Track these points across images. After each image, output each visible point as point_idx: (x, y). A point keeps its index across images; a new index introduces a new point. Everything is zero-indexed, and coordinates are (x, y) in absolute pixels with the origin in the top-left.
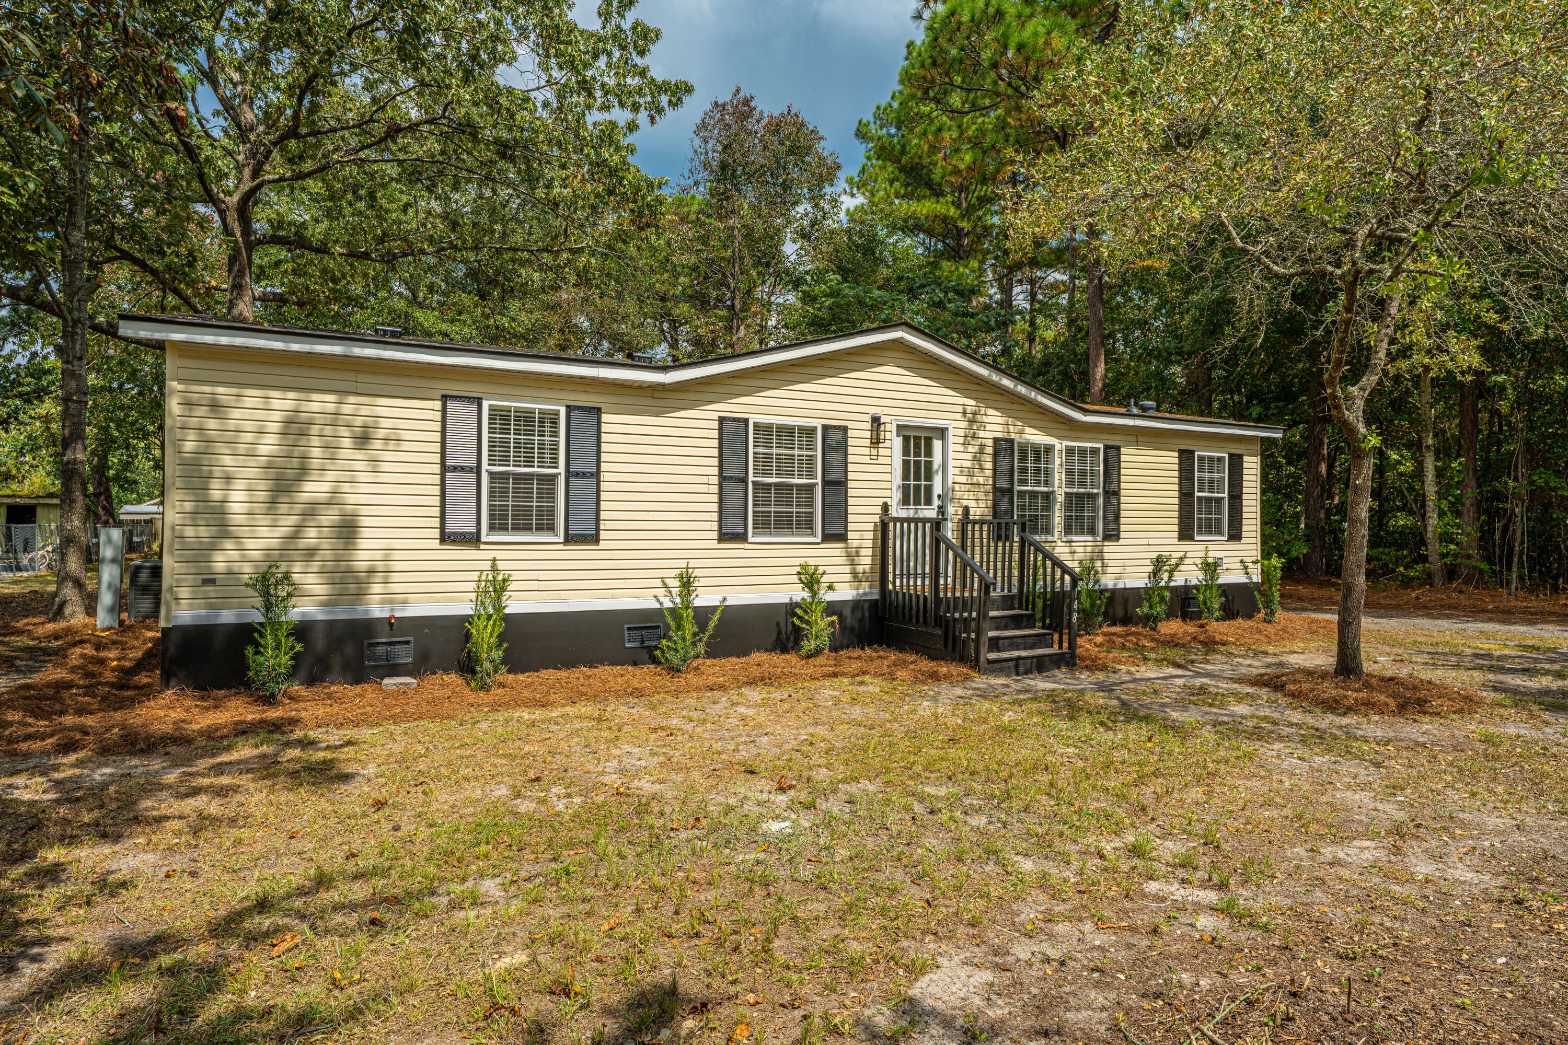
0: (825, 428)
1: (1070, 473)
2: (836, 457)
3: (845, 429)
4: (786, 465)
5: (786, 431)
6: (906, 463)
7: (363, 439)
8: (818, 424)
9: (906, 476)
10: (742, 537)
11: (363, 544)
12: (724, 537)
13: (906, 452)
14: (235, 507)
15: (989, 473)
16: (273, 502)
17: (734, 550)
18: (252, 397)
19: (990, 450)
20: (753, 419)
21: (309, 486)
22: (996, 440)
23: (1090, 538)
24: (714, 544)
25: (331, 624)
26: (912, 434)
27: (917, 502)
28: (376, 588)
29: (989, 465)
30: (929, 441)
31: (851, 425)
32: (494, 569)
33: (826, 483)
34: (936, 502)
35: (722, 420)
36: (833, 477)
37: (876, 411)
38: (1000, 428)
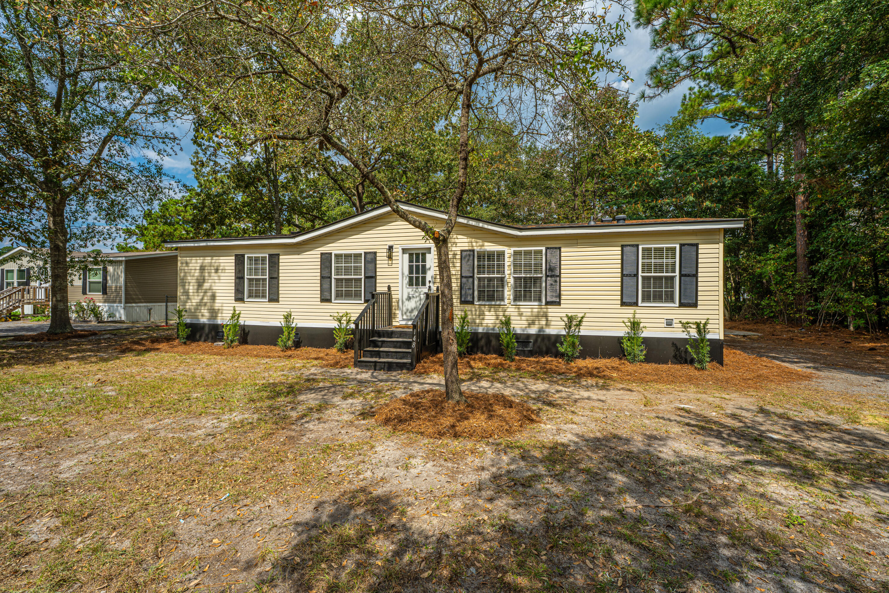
0: (365, 253)
1: (515, 265)
2: (371, 266)
3: (375, 253)
4: (347, 270)
5: (348, 256)
6: (411, 267)
7: (217, 270)
8: (362, 252)
9: (411, 272)
10: (329, 301)
11: (217, 301)
12: (323, 300)
13: (411, 261)
14: (191, 291)
15: (459, 268)
16: (198, 289)
17: (326, 305)
18: (194, 260)
19: (458, 257)
20: (334, 252)
21: (205, 284)
22: (462, 251)
23: (536, 303)
24: (319, 303)
25: (210, 325)
26: (414, 252)
27: (417, 284)
28: (220, 315)
29: (458, 265)
30: (424, 255)
31: (378, 251)
32: (235, 310)
33: (366, 277)
34: (428, 284)
35: (322, 254)
36: (368, 275)
37: (391, 243)
38: (467, 244)
